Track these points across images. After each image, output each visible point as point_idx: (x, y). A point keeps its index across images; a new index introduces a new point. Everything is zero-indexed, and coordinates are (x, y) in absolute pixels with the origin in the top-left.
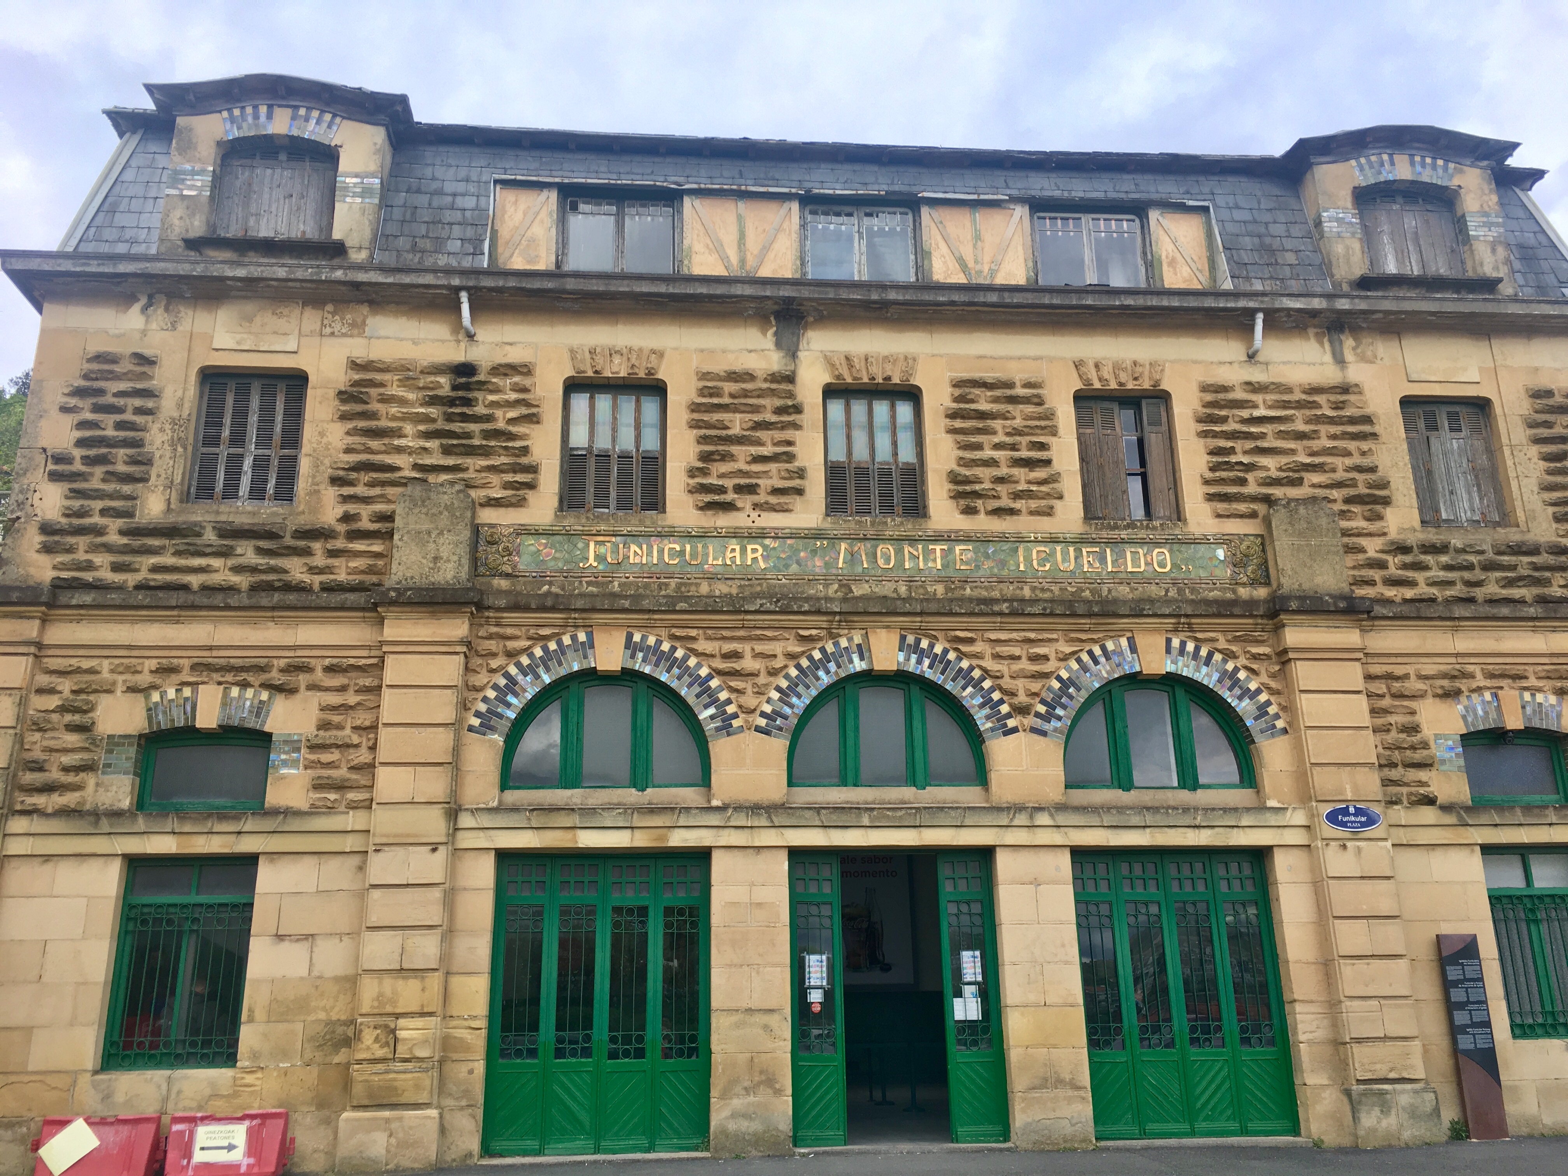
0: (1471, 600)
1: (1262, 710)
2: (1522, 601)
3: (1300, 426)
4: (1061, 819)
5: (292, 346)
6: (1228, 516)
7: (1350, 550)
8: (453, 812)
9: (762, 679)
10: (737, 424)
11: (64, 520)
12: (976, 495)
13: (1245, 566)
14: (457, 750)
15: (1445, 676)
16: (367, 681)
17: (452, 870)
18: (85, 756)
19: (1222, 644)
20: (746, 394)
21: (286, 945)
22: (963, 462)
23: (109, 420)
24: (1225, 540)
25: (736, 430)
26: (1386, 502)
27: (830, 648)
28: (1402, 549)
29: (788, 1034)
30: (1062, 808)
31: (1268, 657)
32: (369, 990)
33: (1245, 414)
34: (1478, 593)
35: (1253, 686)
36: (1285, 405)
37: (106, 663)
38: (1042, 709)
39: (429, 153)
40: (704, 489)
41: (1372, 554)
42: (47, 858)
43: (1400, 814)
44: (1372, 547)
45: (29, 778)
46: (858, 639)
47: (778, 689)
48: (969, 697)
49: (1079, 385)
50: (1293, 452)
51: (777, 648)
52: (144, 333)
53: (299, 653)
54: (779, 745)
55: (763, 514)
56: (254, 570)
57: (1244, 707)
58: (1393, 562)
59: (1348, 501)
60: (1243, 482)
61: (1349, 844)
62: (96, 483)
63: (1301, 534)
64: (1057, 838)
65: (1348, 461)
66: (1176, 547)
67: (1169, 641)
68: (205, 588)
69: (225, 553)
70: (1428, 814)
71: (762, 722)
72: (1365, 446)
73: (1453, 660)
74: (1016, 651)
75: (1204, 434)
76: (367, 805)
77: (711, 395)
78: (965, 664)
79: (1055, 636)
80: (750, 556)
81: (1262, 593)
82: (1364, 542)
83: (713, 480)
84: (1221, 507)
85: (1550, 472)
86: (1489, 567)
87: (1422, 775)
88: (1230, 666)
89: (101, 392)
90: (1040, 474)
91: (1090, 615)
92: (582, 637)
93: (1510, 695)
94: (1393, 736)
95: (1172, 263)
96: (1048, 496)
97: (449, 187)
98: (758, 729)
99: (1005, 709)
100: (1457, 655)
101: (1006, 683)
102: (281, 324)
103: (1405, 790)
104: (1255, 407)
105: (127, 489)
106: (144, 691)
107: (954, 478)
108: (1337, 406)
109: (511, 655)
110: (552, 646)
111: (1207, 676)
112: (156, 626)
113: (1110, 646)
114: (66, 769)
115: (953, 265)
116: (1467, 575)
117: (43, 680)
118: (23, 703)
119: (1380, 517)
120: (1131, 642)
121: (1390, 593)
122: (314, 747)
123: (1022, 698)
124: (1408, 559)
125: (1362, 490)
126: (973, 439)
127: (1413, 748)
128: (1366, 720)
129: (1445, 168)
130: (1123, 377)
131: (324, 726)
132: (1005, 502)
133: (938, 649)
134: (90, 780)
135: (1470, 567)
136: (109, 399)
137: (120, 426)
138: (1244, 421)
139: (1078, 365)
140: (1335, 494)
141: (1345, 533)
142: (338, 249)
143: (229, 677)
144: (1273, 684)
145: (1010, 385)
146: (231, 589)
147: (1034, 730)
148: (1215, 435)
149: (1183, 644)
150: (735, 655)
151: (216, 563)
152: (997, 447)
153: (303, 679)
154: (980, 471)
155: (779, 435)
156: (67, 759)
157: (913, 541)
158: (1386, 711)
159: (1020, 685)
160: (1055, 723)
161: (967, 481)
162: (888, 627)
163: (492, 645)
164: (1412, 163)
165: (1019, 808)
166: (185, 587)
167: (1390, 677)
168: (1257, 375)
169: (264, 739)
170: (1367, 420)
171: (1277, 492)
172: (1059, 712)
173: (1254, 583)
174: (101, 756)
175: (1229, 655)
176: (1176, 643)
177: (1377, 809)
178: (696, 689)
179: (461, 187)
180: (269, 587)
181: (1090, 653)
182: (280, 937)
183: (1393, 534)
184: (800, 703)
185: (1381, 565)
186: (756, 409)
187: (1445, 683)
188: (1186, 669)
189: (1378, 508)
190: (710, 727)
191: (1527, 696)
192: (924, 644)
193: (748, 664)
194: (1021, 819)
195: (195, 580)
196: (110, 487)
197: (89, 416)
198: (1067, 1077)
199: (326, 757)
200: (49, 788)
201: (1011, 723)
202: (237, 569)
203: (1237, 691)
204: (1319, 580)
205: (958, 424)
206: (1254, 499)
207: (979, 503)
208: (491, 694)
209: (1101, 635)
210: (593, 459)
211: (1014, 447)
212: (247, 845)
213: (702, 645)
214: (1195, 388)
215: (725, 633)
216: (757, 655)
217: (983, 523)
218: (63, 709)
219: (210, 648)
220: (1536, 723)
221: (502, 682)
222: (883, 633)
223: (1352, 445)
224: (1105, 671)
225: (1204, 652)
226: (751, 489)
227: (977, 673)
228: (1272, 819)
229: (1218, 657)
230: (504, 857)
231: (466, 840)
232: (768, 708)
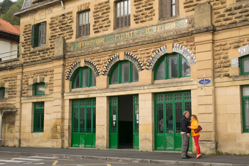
1: (192, 58)
5: (45, 17)
6: (188, 11)
7: (215, 13)
8: (63, 93)
9: (103, 65)
10: (100, 14)
11: (24, 53)
12: (138, 19)
13: (191, 23)
14: (63, 83)
15: (236, 43)
17: (62, 103)
18: (28, 88)
19: (185, 43)
20: (101, 7)
22: (136, 12)
23: (27, 36)
24: (187, 17)
25: (100, 16)
27: (113, 57)
31: (194, 45)
35: (190, 52)
38: (148, 64)
40: (95, 29)
41: (222, 13)
42: (25, 103)
44: (222, 11)
46: (118, 54)
48: (136, 63)
51: (105, 58)
52: (30, 20)
53: (47, 69)
54: (106, 77)
55: (104, 32)
56: (42, 57)
57: (188, 58)
60: (192, 2)
61: (203, 88)
63: (201, 13)
64: (149, 91)
67: (173, 45)
68: (37, 61)
69: (39, 55)
70: (226, 79)
71: (103, 73)
73: (239, 38)
74: (144, 52)
77: (96, 9)
78: (135, 57)
79: (151, 48)
80: (102, 41)
81: (194, 29)
83: (96, 27)
84: (187, 9)
87: (226, 69)
88: (186, 49)
89: (26, 32)
90: (151, 11)
91: (156, 42)
92: (79, 61)
96: (152, 16)
98: (103, 75)
99: (142, 65)
100: (239, 36)
101: (142, 59)
102: (43, 14)
103: (222, 73)
106: (32, 78)
107: (135, 16)
109: (70, 66)
110: (75, 63)
111: (181, 52)
112: (33, 67)
113: (162, 48)
114: (26, 90)
120: (166, 46)
121: (225, 23)
122: (49, 84)
123: (145, 62)
126: (138, 6)
127: (225, 62)
128: (211, 58)
131: (50, 81)
132: (144, 19)
133: (131, 54)
134: (29, 91)
141: (215, 9)
143: (40, 74)
146: (40, 60)
147: (147, 69)
149: (176, 45)
150: (99, 61)
152: (143, 7)
153: (48, 73)
154: (139, 13)
155: (106, 15)
157: (128, 32)
158: (218, 54)
159: (145, 59)
161: (137, 16)
165: (142, 86)
166: (35, 61)
167: (221, 45)
169: (44, 83)
172: (151, 64)
173: (192, 27)
175: (186, 46)
176: (175, 45)
177: (210, 79)
181: (158, 50)
182: (47, 114)
183: (228, 7)
184: (109, 69)
185: (223, 16)
186: (103, 10)
188: (177, 51)
190: (96, 75)
192: (128, 53)
193: (101, 62)
194: (142, 88)
195: (36, 59)
196: (28, 47)
197: (25, 36)
198: (148, 138)
199: (50, 86)
200: (25, 93)
201: (143, 68)
202: (40, 57)
203: (187, 54)
204: (204, 24)
205: (136, 3)
206: (194, 5)
207: (139, 21)
208: (68, 73)
209: (159, 46)
210: (82, 26)
211: (146, 6)
212: (43, 100)
213: (95, 60)
215: (97, 57)
216: (102, 60)
217: (140, 25)
218: (25, 81)
219: (38, 70)
222: (121, 52)
224: (161, 54)
225: (180, 46)
226: (102, 27)
227: (137, 58)
228: (190, 83)
229: (184, 47)
230: (70, 100)
231: (65, 98)
232: (104, 70)
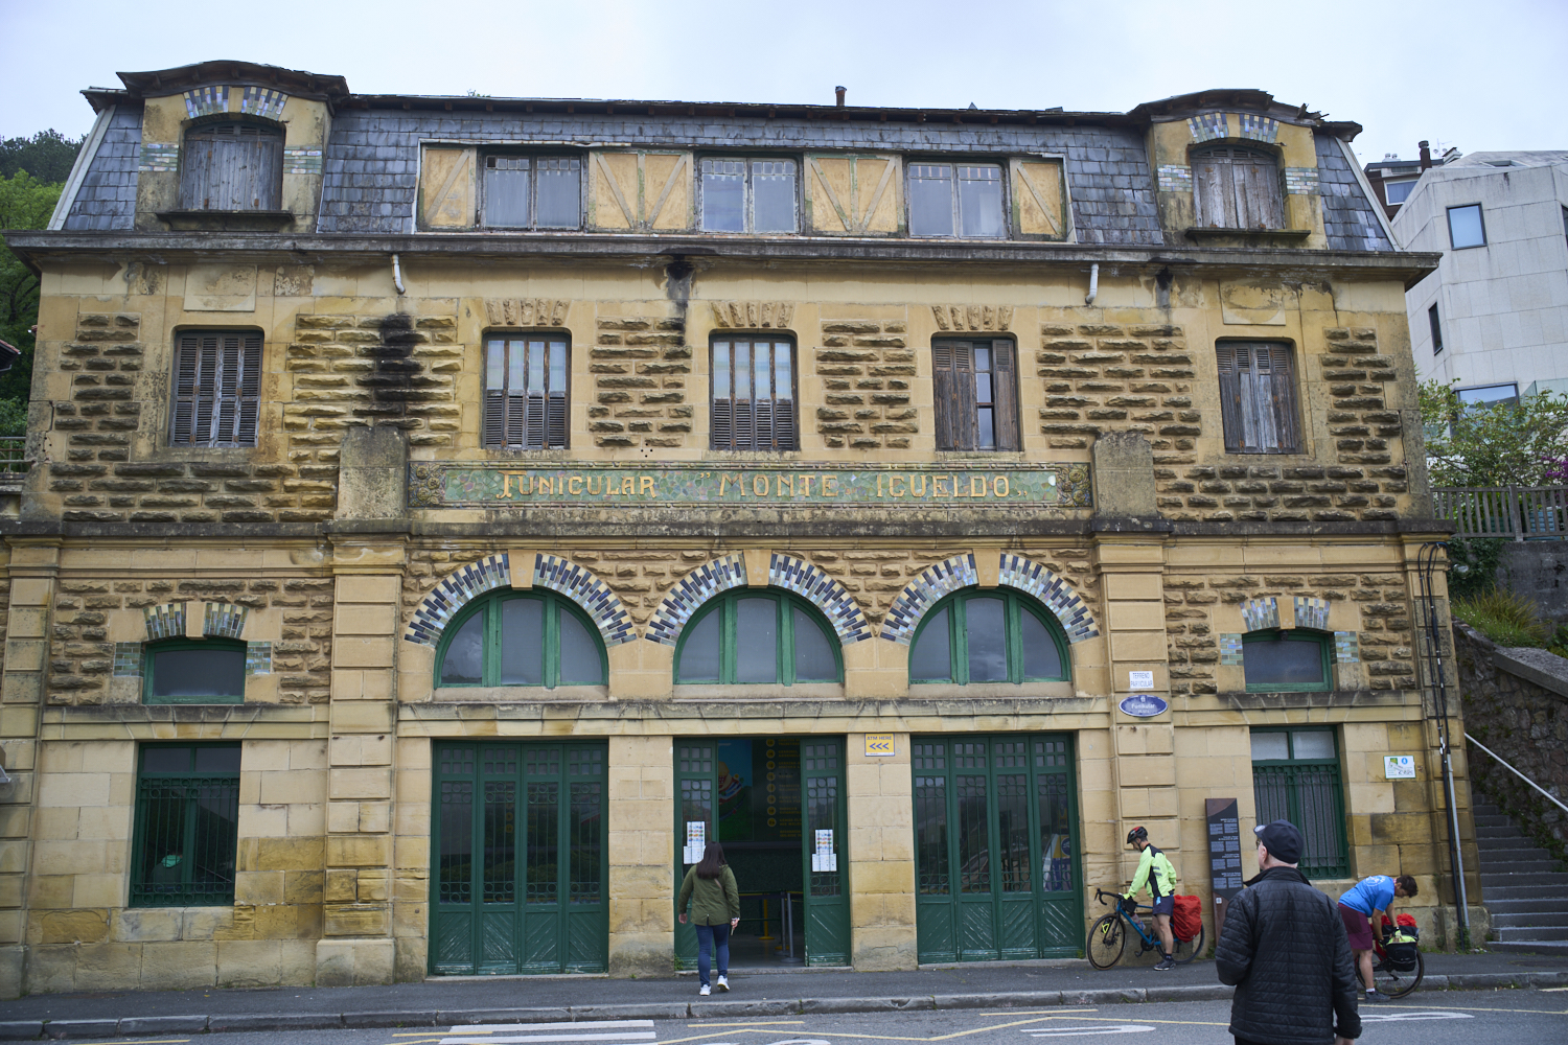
0: (1260, 519)
1: (1078, 616)
2: (1303, 520)
3: (1128, 367)
4: (905, 710)
5: (250, 307)
6: (1060, 447)
7: (1160, 476)
8: (395, 707)
9: (652, 595)
10: (632, 369)
11: (70, 464)
12: (841, 430)
13: (1072, 491)
14: (396, 657)
15: (1232, 584)
16: (322, 598)
17: (396, 753)
18: (100, 660)
19: (1049, 560)
20: (640, 341)
21: (267, 811)
22: (830, 400)
23: (102, 375)
24: (1058, 469)
25: (632, 375)
26: (1196, 433)
27: (711, 566)
28: (1205, 475)
29: (671, 884)
30: (902, 701)
31: (1086, 570)
32: (335, 849)
33: (1079, 355)
34: (1269, 513)
35: (1072, 596)
36: (1116, 347)
37: (111, 583)
38: (892, 617)
39: (364, 120)
40: (602, 427)
41: (1181, 479)
42: (76, 742)
43: (1183, 702)
44: (1181, 474)
45: (56, 678)
46: (735, 558)
47: (666, 602)
48: (831, 610)
49: (937, 329)
50: (1119, 389)
51: (664, 567)
52: (127, 297)
53: (266, 574)
54: (667, 649)
55: (655, 449)
56: (226, 504)
57: (1064, 614)
58: (1197, 485)
59: (1164, 432)
60: (1074, 417)
61: (1138, 727)
62: (94, 432)
63: (1119, 464)
64: (900, 726)
65: (1166, 397)
66: (1014, 474)
67: (1003, 557)
68: (187, 520)
69: (202, 490)
70: (1208, 701)
71: (652, 631)
72: (1181, 383)
73: (1242, 571)
74: (871, 568)
75: (1043, 373)
76: (326, 701)
77: (610, 343)
78: (827, 579)
79: (905, 554)
80: (643, 486)
81: (1084, 514)
82: (1174, 469)
83: (609, 420)
84: (1055, 439)
85: (1338, 406)
86: (1278, 490)
87: (1207, 669)
88: (1054, 579)
89: (94, 351)
90: (899, 410)
91: (936, 536)
92: (499, 558)
93: (1286, 598)
94: (1188, 637)
95: (1029, 210)
96: (904, 430)
97: (381, 153)
98: (649, 637)
99: (860, 617)
100: (1245, 567)
101: (862, 595)
102: (241, 286)
103: (1191, 682)
104: (1089, 348)
105: (120, 436)
106: (144, 607)
107: (823, 415)
108: (1160, 347)
109: (439, 575)
110: (474, 567)
111: (1033, 587)
112: (150, 552)
113: (953, 562)
114: (86, 671)
115: (831, 213)
116: (1260, 498)
117: (64, 598)
118: (47, 618)
119: (1189, 447)
120: (971, 557)
121: (1193, 513)
122: (281, 653)
123: (874, 610)
124: (1208, 484)
125: (1177, 423)
126: (840, 380)
127: (1201, 646)
128: (1162, 624)
129: (1271, 127)
130: (976, 322)
131: (288, 636)
132: (867, 437)
133: (804, 567)
134: (106, 680)
135: (1263, 490)
136: (101, 358)
137: (110, 381)
138: (1079, 361)
139: (936, 311)
140: (1153, 426)
141: (1157, 461)
142: (288, 219)
143: (210, 595)
144: (1089, 594)
145: (874, 330)
146: (207, 520)
147: (884, 635)
148: (1054, 374)
149: (1015, 560)
150: (630, 574)
151: (195, 498)
152: (861, 386)
153: (269, 596)
154: (845, 409)
155: (669, 378)
156: (86, 663)
157: (785, 471)
158: (1180, 615)
159: (873, 597)
160: (902, 629)
161: (833, 417)
162: (761, 548)
163: (425, 567)
164: (1242, 123)
165: (869, 701)
166: (170, 520)
167: (1186, 586)
168: (1092, 319)
169: (241, 646)
170: (1185, 360)
171: (1104, 425)
172: (907, 619)
173: (1079, 505)
174: (111, 661)
175: (1053, 569)
176: (1009, 558)
177: (1164, 698)
178: (596, 603)
179: (391, 152)
180: (239, 518)
181: (936, 569)
182: (262, 806)
183: (1199, 464)
184: (685, 615)
185: (1188, 489)
186: (649, 355)
187: (1233, 591)
188: (1017, 581)
189: (1189, 439)
190: (607, 636)
191: (1301, 600)
192: (793, 562)
193: (640, 581)
194: (870, 710)
195: (178, 514)
196: (106, 435)
197: (85, 372)
198: (898, 916)
199: (291, 661)
200: (74, 687)
201: (865, 630)
202: (212, 504)
203: (1059, 600)
204: (1131, 504)
205: (828, 366)
206: (1082, 431)
207: (844, 439)
208: (424, 608)
209: (944, 553)
210: (508, 400)
211: (876, 386)
212: (231, 733)
213: (601, 566)
214: (1038, 330)
215: (620, 555)
216: (648, 574)
217: (847, 455)
218: (80, 622)
219: (194, 571)
220: (1307, 624)
221: (433, 598)
222: (757, 553)
223: (1168, 383)
224: (947, 584)
225: (1032, 567)
226: (644, 428)
227: (837, 588)
228: (1078, 707)
229: (1044, 571)
230: (438, 743)
231: (405, 730)
232: (657, 619)
